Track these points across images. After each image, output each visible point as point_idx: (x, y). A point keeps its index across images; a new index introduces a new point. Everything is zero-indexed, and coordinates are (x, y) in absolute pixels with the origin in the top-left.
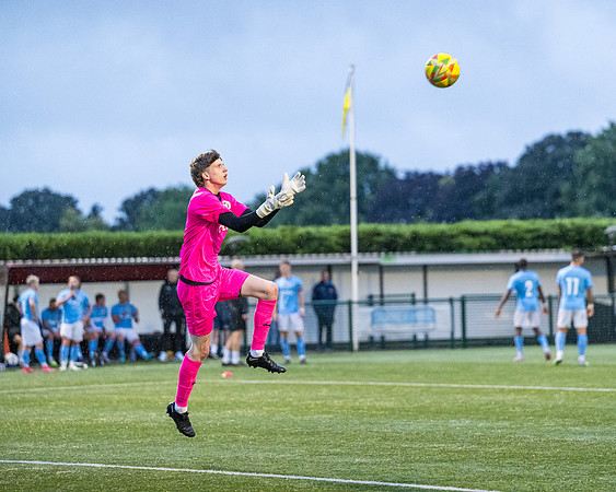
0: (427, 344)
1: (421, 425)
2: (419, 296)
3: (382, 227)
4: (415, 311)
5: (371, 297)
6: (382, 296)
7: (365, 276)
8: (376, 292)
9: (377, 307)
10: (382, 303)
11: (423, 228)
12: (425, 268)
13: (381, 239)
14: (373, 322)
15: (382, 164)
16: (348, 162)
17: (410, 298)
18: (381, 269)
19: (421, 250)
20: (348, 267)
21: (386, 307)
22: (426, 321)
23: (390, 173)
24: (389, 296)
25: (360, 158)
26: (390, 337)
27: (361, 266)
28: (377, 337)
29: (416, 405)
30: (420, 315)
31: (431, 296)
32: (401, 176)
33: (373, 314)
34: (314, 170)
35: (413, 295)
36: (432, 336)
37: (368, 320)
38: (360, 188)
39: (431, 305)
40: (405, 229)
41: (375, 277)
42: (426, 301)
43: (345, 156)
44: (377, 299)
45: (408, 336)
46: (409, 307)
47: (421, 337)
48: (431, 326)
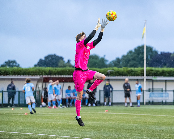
0: (166, 104)
1: (164, 128)
2: (164, 89)
3: (153, 68)
4: (162, 94)
5: (149, 89)
6: (153, 89)
7: (148, 83)
8: (151, 88)
9: (151, 92)
10: (153, 91)
11: (165, 69)
12: (166, 81)
13: (153, 72)
14: (150, 96)
15: (154, 50)
16: (144, 49)
17: (161, 90)
18: (153, 81)
19: (165, 76)
20: (143, 80)
21: (154, 92)
22: (166, 97)
23: (156, 52)
24: (155, 89)
25: (147, 48)
26: (155, 101)
27: (147, 80)
28: (151, 101)
29: (162, 122)
30: (164, 95)
31: (167, 89)
32: (159, 53)
33: (150, 94)
34: (133, 51)
35: (162, 89)
36: (168, 101)
37: (149, 96)
38: (147, 56)
39: (167, 92)
40: (160, 69)
41: (151, 83)
42: (166, 91)
43: (143, 47)
44: (151, 90)
45: (160, 101)
46: (161, 92)
47: (164, 101)
48: (167, 98)
